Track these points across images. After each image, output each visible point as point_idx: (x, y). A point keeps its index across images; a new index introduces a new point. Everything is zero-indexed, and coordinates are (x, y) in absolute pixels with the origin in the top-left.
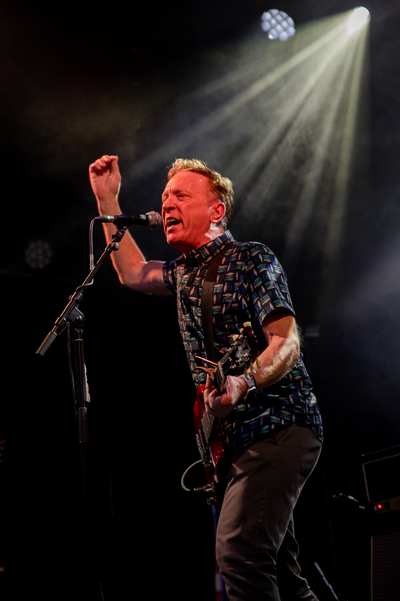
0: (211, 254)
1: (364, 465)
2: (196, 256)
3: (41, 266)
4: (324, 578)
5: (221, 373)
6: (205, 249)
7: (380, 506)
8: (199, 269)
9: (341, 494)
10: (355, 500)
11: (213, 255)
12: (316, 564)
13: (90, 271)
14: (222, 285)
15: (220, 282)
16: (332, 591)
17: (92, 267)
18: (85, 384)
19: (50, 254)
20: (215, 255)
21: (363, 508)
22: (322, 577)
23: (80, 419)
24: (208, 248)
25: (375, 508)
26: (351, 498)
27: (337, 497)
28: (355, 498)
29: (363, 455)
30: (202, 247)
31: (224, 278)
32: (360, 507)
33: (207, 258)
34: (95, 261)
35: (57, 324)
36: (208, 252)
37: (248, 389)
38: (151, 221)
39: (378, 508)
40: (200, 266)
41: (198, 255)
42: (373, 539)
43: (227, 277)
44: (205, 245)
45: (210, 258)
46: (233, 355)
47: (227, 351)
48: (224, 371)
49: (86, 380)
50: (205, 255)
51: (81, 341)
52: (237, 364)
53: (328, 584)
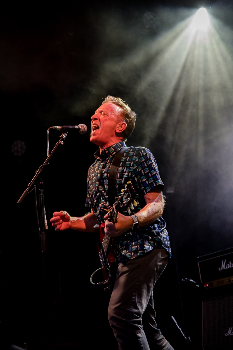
0: (115, 150)
1: (199, 263)
2: (107, 152)
3: (20, 154)
4: (177, 325)
5: (115, 210)
6: (112, 148)
7: (207, 285)
8: (108, 159)
9: (186, 279)
10: (194, 282)
11: (116, 151)
12: (173, 317)
13: (47, 157)
14: (123, 168)
15: (122, 166)
16: (181, 331)
17: (48, 155)
18: (45, 220)
19: (25, 147)
20: (117, 151)
21: (198, 286)
22: (176, 324)
23: (42, 239)
24: (113, 148)
25: (205, 286)
26: (192, 280)
27: (184, 280)
28: (194, 281)
29: (198, 257)
30: (110, 147)
31: (125, 164)
32: (197, 285)
33: (113, 153)
34: (50, 151)
35: (29, 186)
36: (113, 150)
37: (133, 223)
38: (81, 129)
39: (206, 286)
40: (109, 157)
41: (108, 151)
42: (204, 303)
43: (126, 164)
44: (112, 146)
45: (114, 153)
46: (121, 200)
47: (118, 198)
48: (116, 209)
49: (45, 217)
50: (112, 151)
51: (43, 196)
52: (124, 204)
53: (179, 328)
